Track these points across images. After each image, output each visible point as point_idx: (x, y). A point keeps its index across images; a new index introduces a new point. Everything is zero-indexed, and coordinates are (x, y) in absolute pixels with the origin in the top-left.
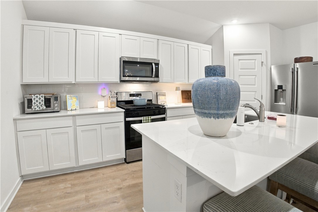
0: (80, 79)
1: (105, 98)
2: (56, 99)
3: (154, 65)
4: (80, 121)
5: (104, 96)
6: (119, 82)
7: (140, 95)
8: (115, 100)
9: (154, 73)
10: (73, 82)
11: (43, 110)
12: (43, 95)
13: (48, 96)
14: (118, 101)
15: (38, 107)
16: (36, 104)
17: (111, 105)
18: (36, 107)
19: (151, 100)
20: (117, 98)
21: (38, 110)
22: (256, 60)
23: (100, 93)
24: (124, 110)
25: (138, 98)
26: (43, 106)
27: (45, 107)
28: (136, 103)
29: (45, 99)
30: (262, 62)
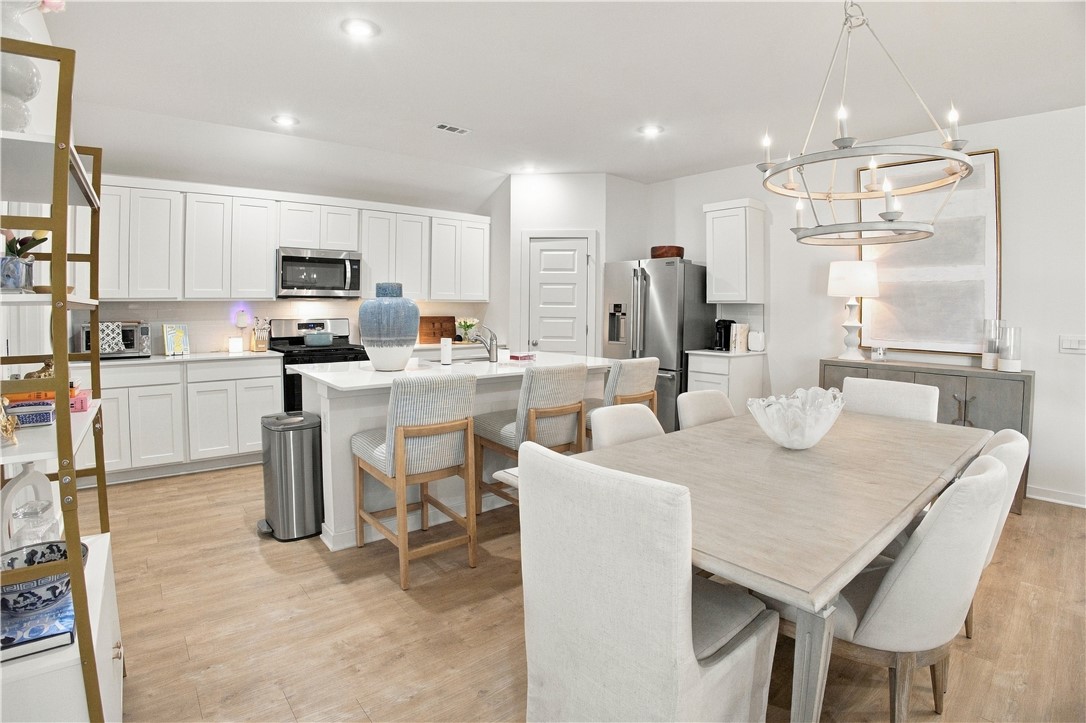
0: (195, 292)
1: (245, 331)
2: (145, 331)
3: (348, 263)
4: (194, 373)
5: (242, 328)
6: (275, 299)
7: (322, 325)
8: (265, 335)
9: (348, 280)
10: (180, 299)
11: (119, 351)
12: (120, 324)
13: (129, 326)
14: (272, 339)
15: (109, 346)
16: (105, 341)
17: (257, 345)
18: (106, 346)
19: (347, 337)
20: (270, 332)
21: (109, 353)
22: (575, 250)
23: (233, 321)
24: (282, 354)
25: (314, 332)
26: (120, 344)
27: (123, 348)
28: (308, 341)
29: (123, 331)
30: (588, 256)
